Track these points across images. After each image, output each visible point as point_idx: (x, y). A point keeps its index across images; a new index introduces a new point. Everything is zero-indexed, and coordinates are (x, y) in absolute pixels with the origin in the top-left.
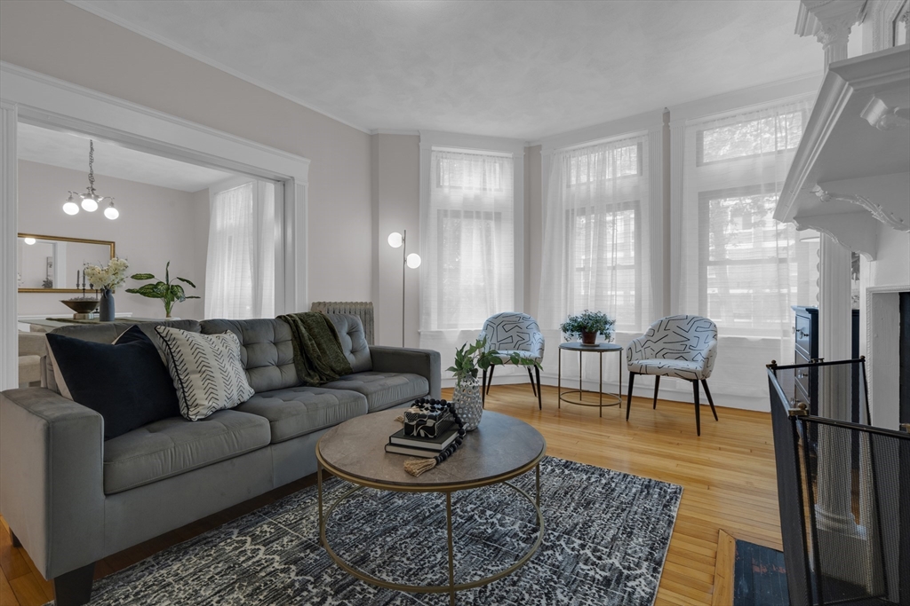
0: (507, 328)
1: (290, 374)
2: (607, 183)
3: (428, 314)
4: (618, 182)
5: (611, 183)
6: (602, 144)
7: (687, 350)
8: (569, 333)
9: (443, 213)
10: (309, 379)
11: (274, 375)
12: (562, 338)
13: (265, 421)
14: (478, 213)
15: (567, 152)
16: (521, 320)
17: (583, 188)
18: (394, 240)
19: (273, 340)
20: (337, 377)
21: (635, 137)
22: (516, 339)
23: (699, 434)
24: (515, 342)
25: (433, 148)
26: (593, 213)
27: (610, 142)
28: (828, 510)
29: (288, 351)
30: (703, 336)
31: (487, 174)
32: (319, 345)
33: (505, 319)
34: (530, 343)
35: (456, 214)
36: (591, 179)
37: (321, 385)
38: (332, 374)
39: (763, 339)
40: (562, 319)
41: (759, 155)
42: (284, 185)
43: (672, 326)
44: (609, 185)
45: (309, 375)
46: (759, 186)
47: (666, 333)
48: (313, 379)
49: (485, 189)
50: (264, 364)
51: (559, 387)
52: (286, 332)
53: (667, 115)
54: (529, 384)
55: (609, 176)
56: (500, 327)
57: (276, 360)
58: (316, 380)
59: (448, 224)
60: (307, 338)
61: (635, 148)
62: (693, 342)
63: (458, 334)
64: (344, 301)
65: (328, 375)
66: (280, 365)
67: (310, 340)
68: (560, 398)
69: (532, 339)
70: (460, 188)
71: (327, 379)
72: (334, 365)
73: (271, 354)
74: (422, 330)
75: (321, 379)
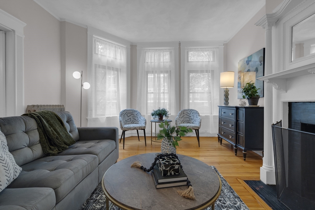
0: (129, 115)
1: (38, 150)
2: (161, 63)
3: (92, 110)
4: (165, 63)
5: (163, 63)
6: (159, 49)
7: (190, 120)
8: (154, 116)
9: (98, 66)
10: (51, 152)
11: (28, 154)
12: (152, 118)
13: (51, 191)
14: (113, 68)
15: (147, 50)
16: (134, 112)
17: (153, 64)
18: (77, 75)
19: (24, 130)
20: (68, 147)
21: (170, 49)
22: (132, 119)
23: (199, 147)
24: (132, 121)
25: (94, 36)
26: (156, 73)
27: (162, 49)
28: (269, 165)
29: (36, 136)
30: (195, 115)
31: (117, 52)
32: (55, 130)
33: (127, 112)
34: (138, 120)
35: (104, 67)
36: (156, 61)
37: (59, 154)
38: (65, 146)
39: (205, 116)
40: (151, 111)
41: (204, 62)
42: (5, 34)
43: (185, 112)
44: (162, 64)
45: (50, 148)
46: (204, 71)
47: (184, 115)
48: (53, 150)
49: (116, 59)
50: (20, 147)
51: (152, 137)
52: (33, 124)
53: (180, 44)
54: (143, 136)
55: (162, 60)
56: (126, 115)
57: (28, 143)
58: (55, 151)
59: (101, 71)
60: (48, 127)
61: (168, 53)
62: (192, 117)
63: (105, 119)
64: (45, 104)
65: (63, 147)
66: (30, 146)
67: (50, 128)
68: (152, 141)
69: (139, 119)
70: (106, 56)
71: (63, 150)
72: (66, 141)
73: (25, 139)
74: (88, 118)
75: (59, 150)
